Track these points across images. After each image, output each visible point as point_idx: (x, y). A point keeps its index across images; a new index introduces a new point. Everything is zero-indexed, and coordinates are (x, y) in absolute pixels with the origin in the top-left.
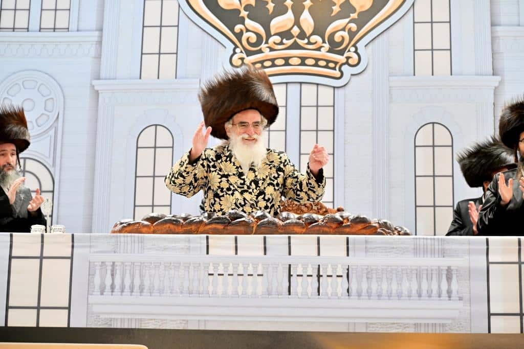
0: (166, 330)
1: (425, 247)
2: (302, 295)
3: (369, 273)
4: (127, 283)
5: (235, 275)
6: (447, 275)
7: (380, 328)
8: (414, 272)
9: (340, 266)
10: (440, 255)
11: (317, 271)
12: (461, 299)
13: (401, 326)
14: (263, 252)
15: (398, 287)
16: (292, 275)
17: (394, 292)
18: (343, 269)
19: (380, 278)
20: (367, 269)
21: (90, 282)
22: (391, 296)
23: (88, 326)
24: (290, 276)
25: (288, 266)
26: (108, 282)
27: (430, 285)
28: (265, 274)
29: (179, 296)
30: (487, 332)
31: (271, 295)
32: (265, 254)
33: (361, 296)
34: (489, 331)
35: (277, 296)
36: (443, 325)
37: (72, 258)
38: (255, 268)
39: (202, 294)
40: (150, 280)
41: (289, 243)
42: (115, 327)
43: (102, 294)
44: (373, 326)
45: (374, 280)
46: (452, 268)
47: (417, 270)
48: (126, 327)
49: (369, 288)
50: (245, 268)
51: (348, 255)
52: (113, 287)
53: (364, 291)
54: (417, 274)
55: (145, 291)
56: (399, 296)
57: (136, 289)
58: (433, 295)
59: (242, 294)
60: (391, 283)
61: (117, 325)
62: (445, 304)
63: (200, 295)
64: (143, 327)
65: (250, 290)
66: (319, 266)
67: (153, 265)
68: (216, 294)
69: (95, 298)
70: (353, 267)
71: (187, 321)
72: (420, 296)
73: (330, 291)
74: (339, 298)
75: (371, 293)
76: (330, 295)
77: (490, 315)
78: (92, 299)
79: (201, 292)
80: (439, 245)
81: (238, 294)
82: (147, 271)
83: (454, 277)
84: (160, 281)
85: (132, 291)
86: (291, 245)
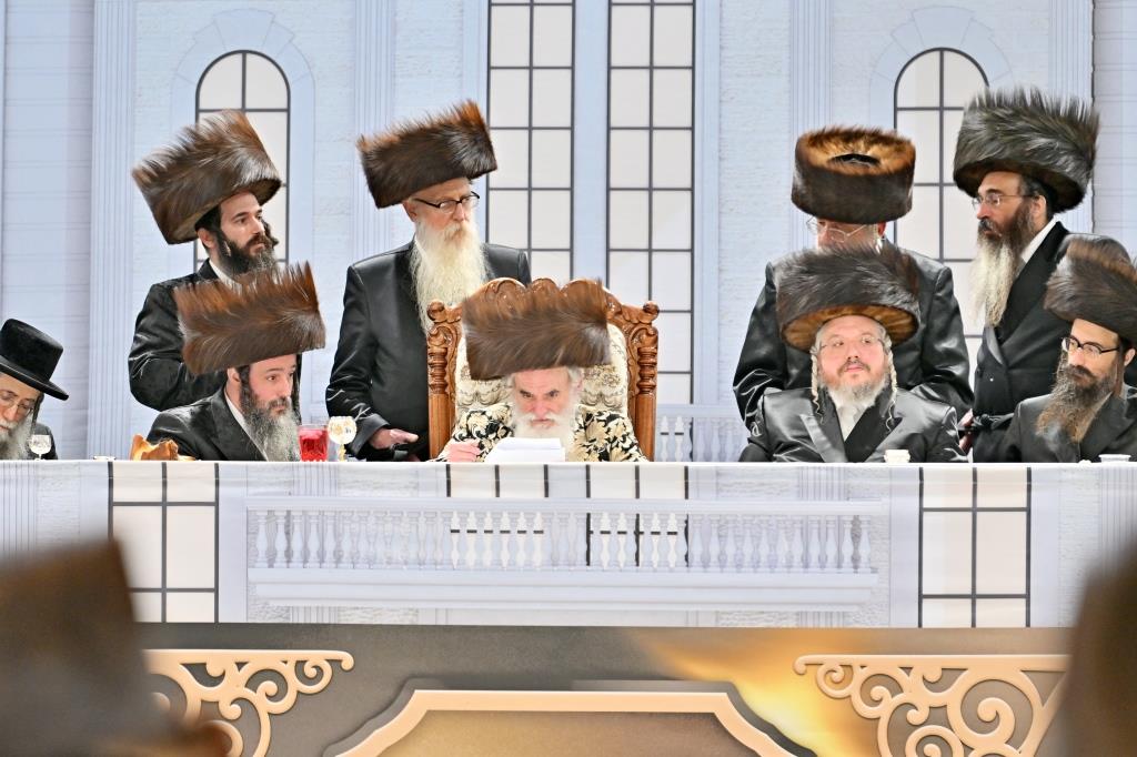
0: (381, 626)
1: (817, 481)
2: (609, 565)
3: (722, 526)
4: (314, 546)
5: (496, 532)
6: (853, 530)
7: (740, 620)
8: (798, 525)
9: (672, 516)
10: (842, 497)
11: (634, 524)
12: (874, 570)
13: (774, 617)
14: (543, 493)
15: (771, 551)
16: (592, 532)
17: (763, 559)
18: (679, 520)
19: (739, 536)
20: (719, 521)
21: (250, 546)
22: (758, 567)
23: (250, 621)
24: (589, 532)
25: (585, 517)
26: (281, 545)
27: (823, 548)
28: (545, 530)
29: (402, 569)
30: (917, 625)
31: (557, 565)
32: (547, 495)
33: (709, 566)
34: (920, 625)
35: (567, 568)
36: (844, 615)
37: (216, 504)
38: (530, 521)
39: (441, 564)
40: (353, 541)
41: (588, 477)
42: (296, 621)
43: (271, 566)
44: (727, 616)
45: (730, 540)
46: (861, 519)
47: (802, 522)
48: (314, 621)
49: (722, 553)
50: (514, 520)
51: (687, 497)
52: (288, 554)
53: (714, 559)
54: (802, 529)
55: (344, 560)
56: (772, 565)
57: (329, 556)
58: (828, 564)
59: (509, 565)
60: (758, 546)
61: (299, 618)
62: (848, 577)
63: (438, 567)
64: (343, 621)
65: (521, 558)
66: (638, 515)
67: (356, 515)
68: (464, 564)
69: (259, 572)
70: (695, 518)
71: (417, 611)
72: (806, 566)
73: (655, 558)
74: (671, 571)
75: (725, 561)
76: (655, 566)
77: (921, 597)
78: (253, 574)
79: (439, 560)
80: (839, 479)
81: (501, 564)
82: (347, 528)
83: (864, 534)
84: (369, 543)
85: (322, 561)
86: (591, 480)
